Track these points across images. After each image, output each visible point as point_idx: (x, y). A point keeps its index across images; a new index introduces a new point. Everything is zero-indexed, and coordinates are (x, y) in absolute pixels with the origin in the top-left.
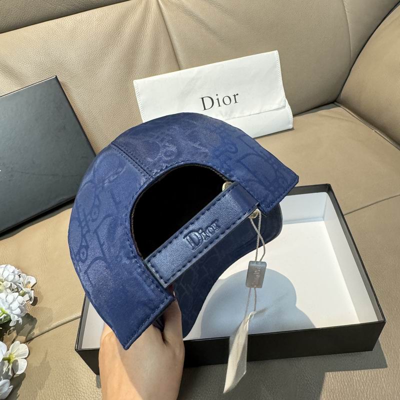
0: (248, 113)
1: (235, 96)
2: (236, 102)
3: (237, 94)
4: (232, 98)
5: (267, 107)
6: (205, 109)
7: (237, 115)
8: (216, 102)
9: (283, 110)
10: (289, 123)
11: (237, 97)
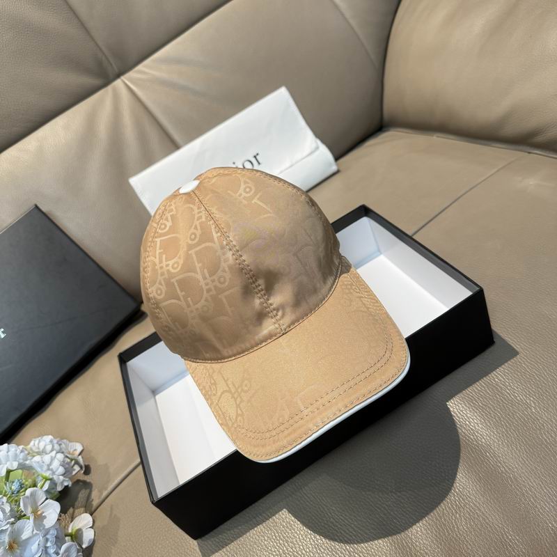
1: (255, 157)
2: (259, 163)
3: (257, 154)
4: (254, 161)
5: (299, 156)
9: (317, 153)
10: (330, 165)
11: (258, 157)
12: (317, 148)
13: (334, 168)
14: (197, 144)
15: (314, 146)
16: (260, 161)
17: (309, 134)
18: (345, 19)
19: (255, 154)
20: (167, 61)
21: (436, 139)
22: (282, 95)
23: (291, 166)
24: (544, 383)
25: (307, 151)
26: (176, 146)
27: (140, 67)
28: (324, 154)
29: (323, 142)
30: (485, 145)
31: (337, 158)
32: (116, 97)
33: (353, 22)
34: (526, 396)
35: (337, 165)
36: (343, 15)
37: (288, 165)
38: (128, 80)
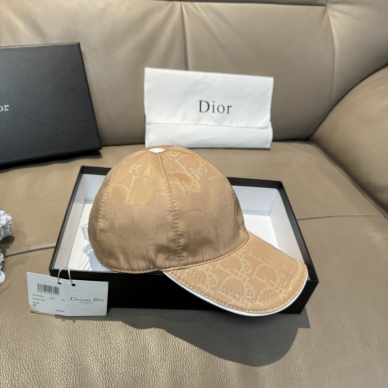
0: (236, 125)
1: (228, 107)
2: (228, 112)
4: (226, 108)
6: (200, 111)
7: (226, 124)
8: (211, 107)
9: (265, 130)
10: (268, 143)
11: (230, 108)
12: (267, 128)
13: (268, 146)
14: (200, 75)
15: (266, 125)
16: (229, 112)
17: (268, 116)
18: (334, 64)
19: (230, 105)
20: (216, 12)
21: (336, 170)
22: (268, 82)
23: (245, 128)
24: (317, 362)
25: (260, 125)
26: (186, 68)
27: (197, 4)
28: (268, 133)
29: (273, 126)
30: (363, 194)
31: (274, 140)
32: (171, 11)
33: (336, 68)
34: (303, 363)
35: (271, 145)
36: (334, 59)
37: (243, 125)
38: (185, 6)
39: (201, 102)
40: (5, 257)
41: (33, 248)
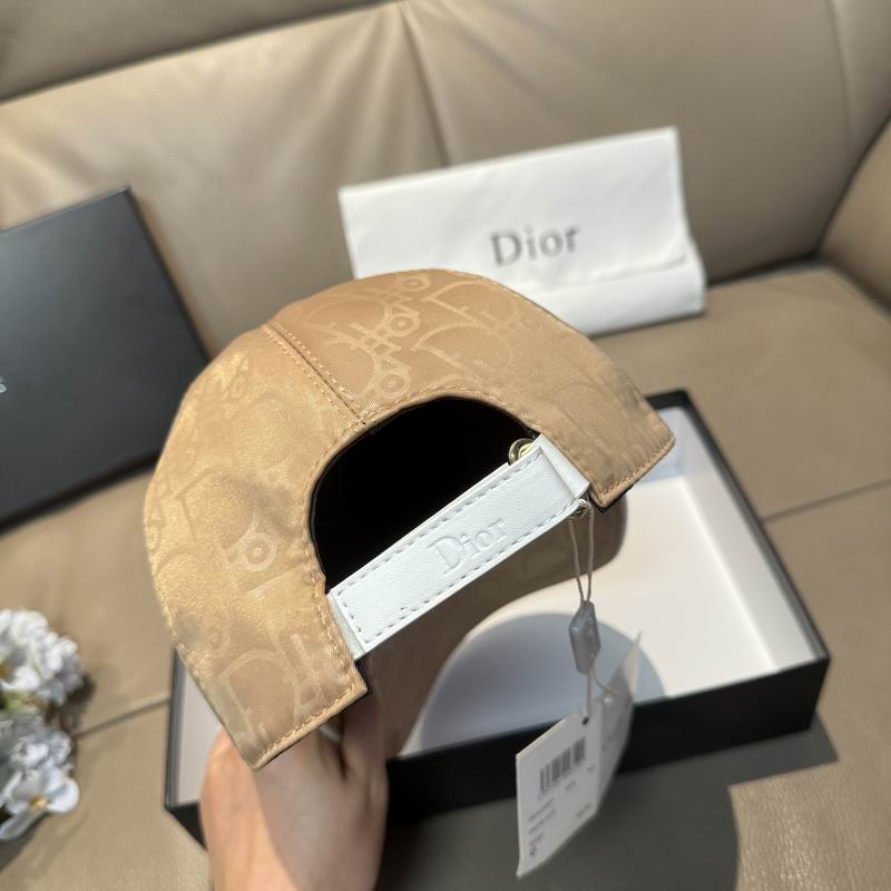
1: (569, 234)
2: (571, 248)
4: (564, 239)
6: (499, 263)
7: (573, 279)
8: (525, 247)
9: (677, 270)
12: (681, 261)
13: (696, 306)
15: (679, 254)
16: (575, 245)
17: (679, 231)
19: (572, 228)
22: (663, 143)
25: (662, 259)
33: (848, 55)
35: (708, 300)
37: (617, 268)
38: (409, 10)
39: (495, 239)
40: (75, 740)
41: (135, 705)
